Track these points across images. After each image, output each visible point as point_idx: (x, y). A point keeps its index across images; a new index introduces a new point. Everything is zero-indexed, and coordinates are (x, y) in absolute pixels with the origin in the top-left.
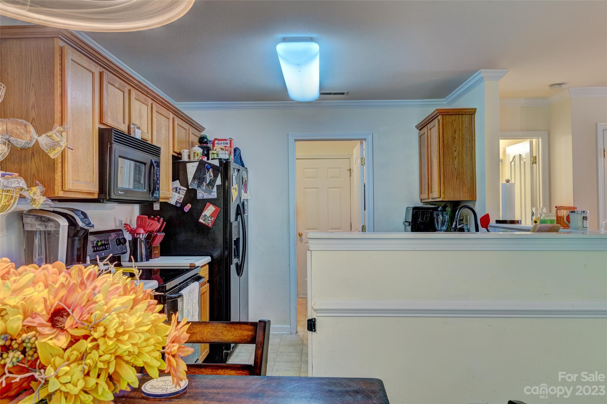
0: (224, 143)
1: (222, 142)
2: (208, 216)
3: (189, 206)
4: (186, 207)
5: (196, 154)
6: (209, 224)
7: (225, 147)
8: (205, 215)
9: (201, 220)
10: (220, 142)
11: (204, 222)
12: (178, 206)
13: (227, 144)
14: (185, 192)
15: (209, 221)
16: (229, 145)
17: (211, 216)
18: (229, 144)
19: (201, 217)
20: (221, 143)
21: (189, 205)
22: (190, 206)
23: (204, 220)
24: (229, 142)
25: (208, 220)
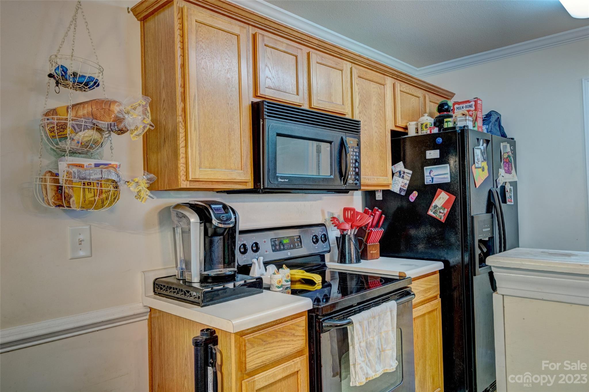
0: (466, 107)
1: (464, 105)
2: (440, 206)
3: (415, 194)
4: (411, 196)
5: (424, 125)
6: (441, 218)
7: (468, 111)
8: (436, 206)
9: (430, 213)
10: (461, 106)
11: (434, 215)
12: (403, 194)
13: (471, 106)
14: (410, 176)
15: (441, 214)
16: (473, 108)
17: (444, 206)
18: (473, 106)
19: (431, 208)
20: (463, 107)
21: (415, 192)
22: (417, 194)
23: (434, 213)
24: (473, 103)
25: (440, 212)
